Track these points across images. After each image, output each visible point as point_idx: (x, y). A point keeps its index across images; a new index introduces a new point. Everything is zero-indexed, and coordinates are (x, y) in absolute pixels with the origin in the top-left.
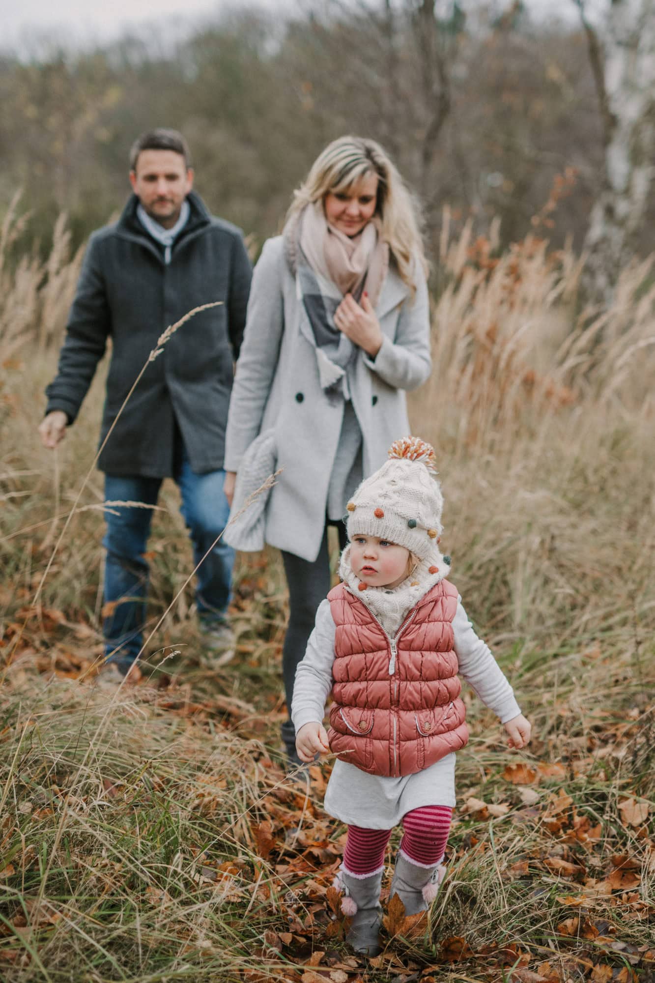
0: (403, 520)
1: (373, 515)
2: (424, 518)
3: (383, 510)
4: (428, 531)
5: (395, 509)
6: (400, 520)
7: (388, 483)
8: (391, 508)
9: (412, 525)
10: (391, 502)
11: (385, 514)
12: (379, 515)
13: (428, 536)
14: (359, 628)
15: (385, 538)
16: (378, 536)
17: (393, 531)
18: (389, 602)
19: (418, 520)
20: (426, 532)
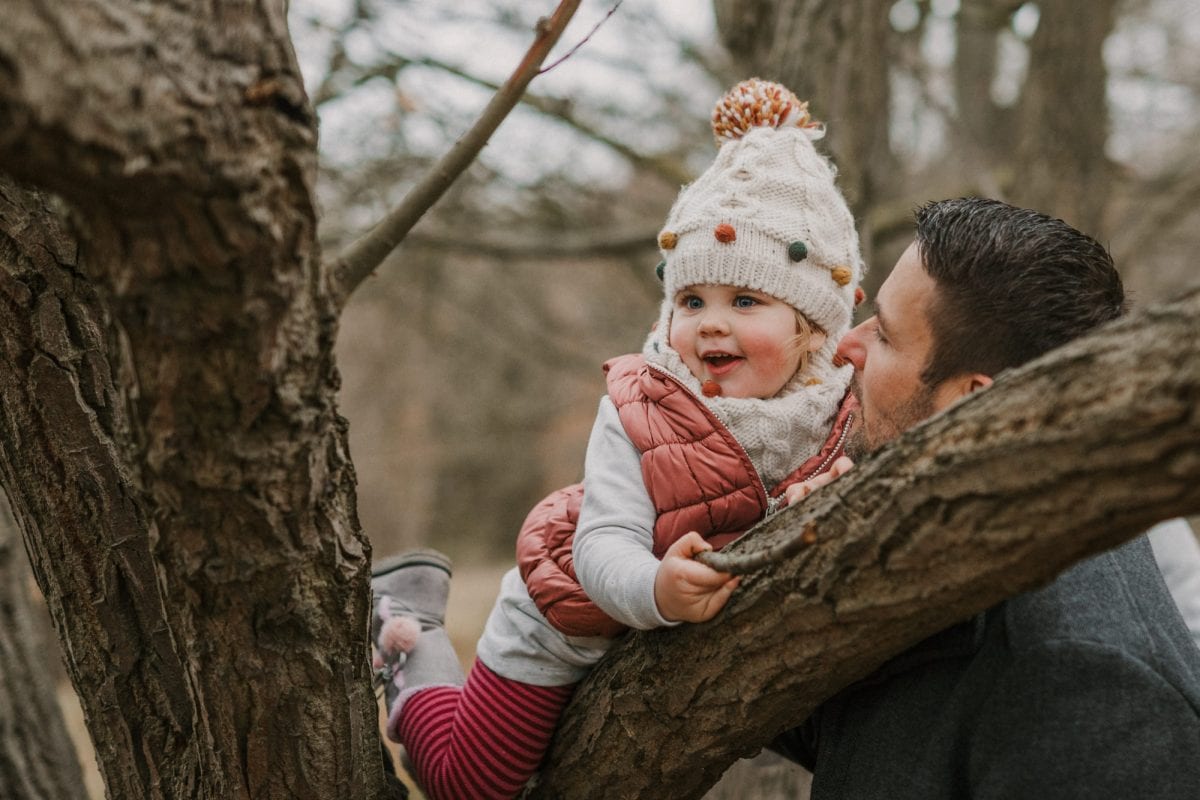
0: (777, 245)
1: (714, 239)
2: (821, 241)
3: (733, 225)
4: (832, 271)
5: (756, 222)
6: (771, 245)
7: (735, 177)
8: (749, 221)
9: (797, 253)
10: (748, 211)
11: (739, 234)
12: (725, 236)
13: (835, 283)
14: (689, 448)
15: (742, 284)
16: (727, 281)
17: (760, 267)
18: (770, 419)
19: (808, 245)
20: (829, 273)
